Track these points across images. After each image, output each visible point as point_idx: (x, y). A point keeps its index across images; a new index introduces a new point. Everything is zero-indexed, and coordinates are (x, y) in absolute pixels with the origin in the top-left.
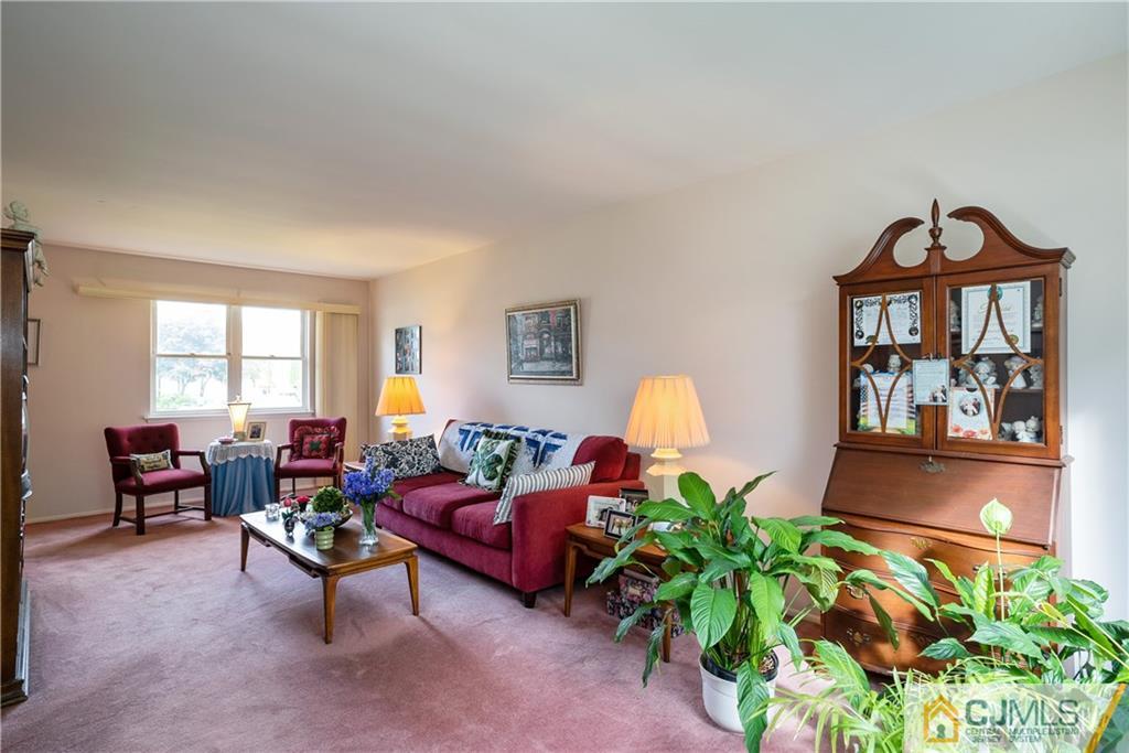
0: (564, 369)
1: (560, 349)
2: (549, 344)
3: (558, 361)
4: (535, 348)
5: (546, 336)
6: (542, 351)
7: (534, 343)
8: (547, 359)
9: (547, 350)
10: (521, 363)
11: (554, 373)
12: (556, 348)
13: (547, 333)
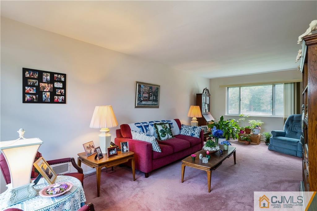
0: (155, 104)
1: (155, 98)
2: (151, 96)
3: (154, 101)
4: (147, 97)
5: (151, 94)
6: (149, 98)
7: (147, 95)
8: (151, 101)
9: (151, 98)
10: (141, 101)
11: (152, 105)
12: (153, 98)
13: (151, 93)
